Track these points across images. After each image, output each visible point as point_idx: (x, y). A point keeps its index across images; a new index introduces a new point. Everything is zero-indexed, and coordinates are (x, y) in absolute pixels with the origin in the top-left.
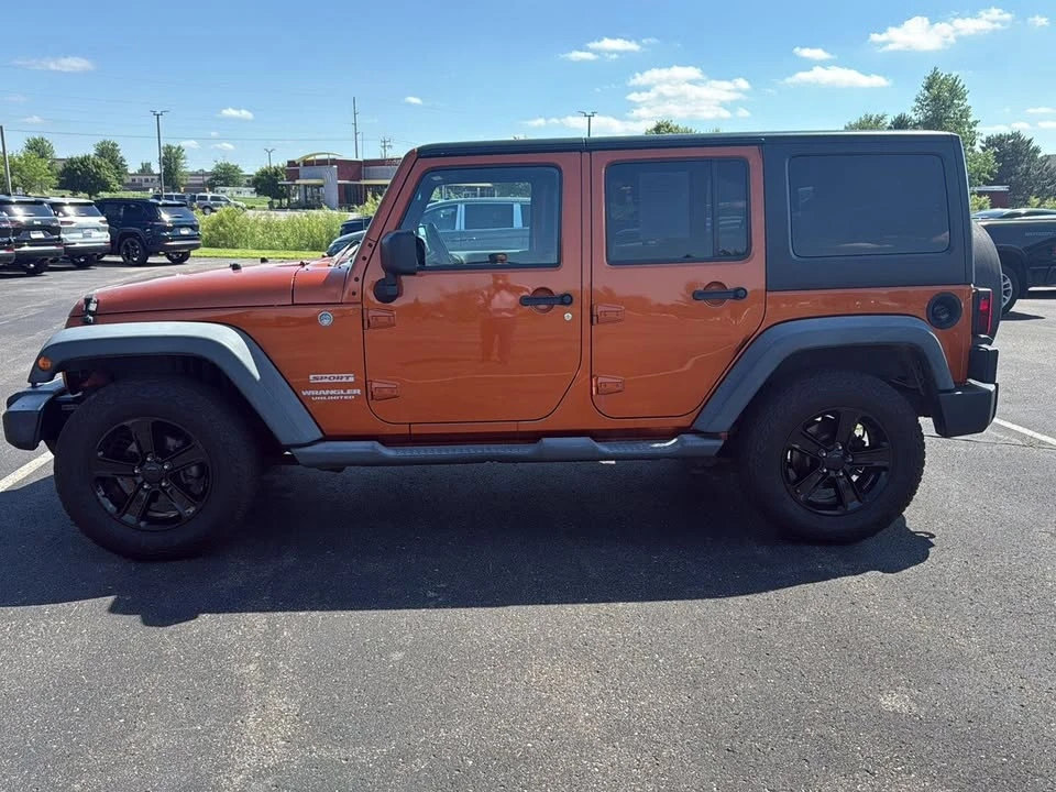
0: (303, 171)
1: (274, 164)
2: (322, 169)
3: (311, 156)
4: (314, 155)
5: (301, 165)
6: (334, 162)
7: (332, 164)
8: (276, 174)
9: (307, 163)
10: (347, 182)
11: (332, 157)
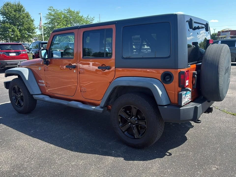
0: (221, 33)
1: (215, 32)
2: (226, 33)
3: (224, 30)
4: (225, 29)
5: (221, 32)
6: (230, 31)
7: (229, 32)
8: (216, 35)
9: (223, 32)
10: (233, 36)
11: (229, 30)
